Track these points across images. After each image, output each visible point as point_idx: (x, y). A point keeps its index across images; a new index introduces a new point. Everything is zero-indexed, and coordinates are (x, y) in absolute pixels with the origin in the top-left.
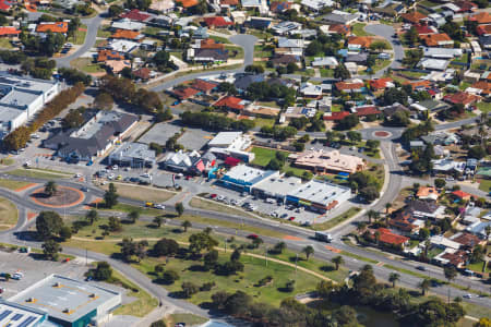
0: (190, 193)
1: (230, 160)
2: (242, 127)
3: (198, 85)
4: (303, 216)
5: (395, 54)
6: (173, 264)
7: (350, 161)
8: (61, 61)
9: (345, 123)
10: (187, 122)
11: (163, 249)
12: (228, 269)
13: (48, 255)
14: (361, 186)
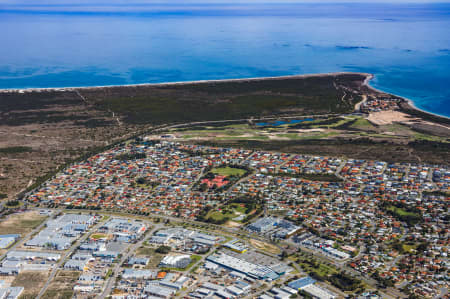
0: (316, 251)
1: (328, 246)
2: (333, 240)
3: (329, 230)
4: (338, 259)
5: (373, 229)
6: (306, 265)
7: (352, 249)
8: (304, 223)
9: (356, 241)
10: (323, 237)
11: (305, 262)
12: (317, 267)
13: (282, 260)
14: (352, 254)
